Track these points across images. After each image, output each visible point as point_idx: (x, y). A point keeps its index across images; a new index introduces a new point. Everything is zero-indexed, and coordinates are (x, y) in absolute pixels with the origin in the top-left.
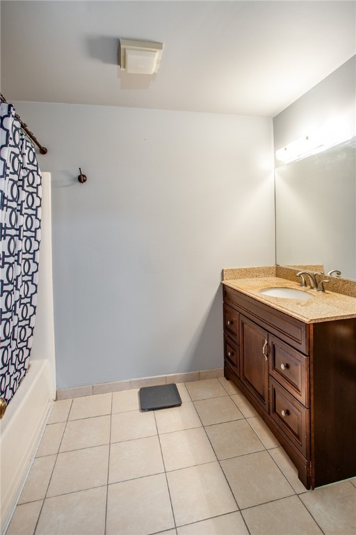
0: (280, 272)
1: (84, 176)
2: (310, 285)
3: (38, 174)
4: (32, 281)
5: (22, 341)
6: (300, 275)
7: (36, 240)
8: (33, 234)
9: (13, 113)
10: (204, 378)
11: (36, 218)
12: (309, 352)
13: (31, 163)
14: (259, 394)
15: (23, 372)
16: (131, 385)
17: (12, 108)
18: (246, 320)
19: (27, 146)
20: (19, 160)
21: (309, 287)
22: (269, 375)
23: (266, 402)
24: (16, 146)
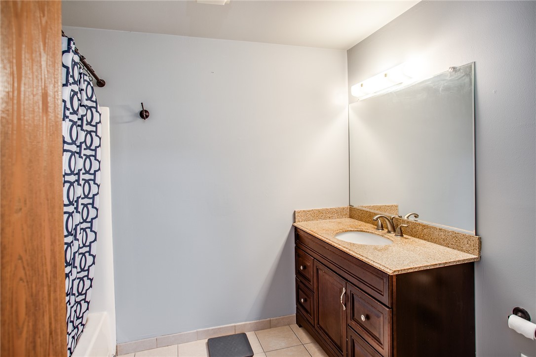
0: (353, 213)
1: (146, 111)
2: (387, 228)
3: (97, 111)
4: (91, 228)
5: (80, 294)
6: (377, 219)
7: (95, 183)
8: (92, 177)
9: (73, 47)
10: (276, 326)
11: (96, 159)
12: (392, 304)
13: (89, 99)
14: (336, 344)
15: (81, 328)
16: (198, 336)
17: (72, 43)
18: (321, 266)
19: (85, 81)
20: (78, 98)
21: (386, 231)
22: (348, 325)
23: (344, 353)
24: (75, 83)
